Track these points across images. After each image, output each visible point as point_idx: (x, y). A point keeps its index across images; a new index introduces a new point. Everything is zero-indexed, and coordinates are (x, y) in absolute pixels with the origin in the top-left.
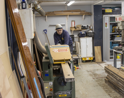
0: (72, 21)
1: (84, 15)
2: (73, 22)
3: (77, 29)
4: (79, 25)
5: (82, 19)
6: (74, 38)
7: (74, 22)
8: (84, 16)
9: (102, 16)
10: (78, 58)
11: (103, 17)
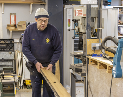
0: (11, 14)
1: (32, 3)
2: (12, 16)
3: (19, 29)
4: (23, 22)
5: (30, 11)
6: (13, 44)
7: (14, 16)
8: (31, 5)
9: (63, 8)
10: (13, 80)
11: (65, 9)
